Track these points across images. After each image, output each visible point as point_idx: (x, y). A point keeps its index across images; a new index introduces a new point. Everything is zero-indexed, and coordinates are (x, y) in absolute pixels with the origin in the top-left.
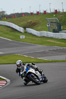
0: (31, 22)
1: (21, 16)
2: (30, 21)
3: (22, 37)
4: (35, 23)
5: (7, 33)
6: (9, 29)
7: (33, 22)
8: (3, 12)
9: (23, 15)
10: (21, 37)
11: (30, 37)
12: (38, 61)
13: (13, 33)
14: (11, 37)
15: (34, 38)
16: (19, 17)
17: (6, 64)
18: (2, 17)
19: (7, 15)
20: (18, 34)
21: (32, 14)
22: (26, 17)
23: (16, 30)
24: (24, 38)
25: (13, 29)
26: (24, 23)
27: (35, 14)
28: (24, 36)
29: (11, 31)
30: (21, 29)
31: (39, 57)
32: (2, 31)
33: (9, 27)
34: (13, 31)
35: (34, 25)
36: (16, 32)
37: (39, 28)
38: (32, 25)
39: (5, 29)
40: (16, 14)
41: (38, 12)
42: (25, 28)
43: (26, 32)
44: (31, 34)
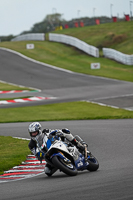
0: (113, 35)
1: (92, 24)
2: (111, 33)
3: (95, 66)
4: (120, 38)
5: (64, 59)
6: (68, 49)
7: (117, 35)
8: (58, 15)
9: (98, 22)
10: (93, 66)
11: (112, 67)
12: (126, 114)
13: (76, 58)
14: (72, 65)
15: (118, 68)
16: (88, 25)
17: (63, 120)
18: (55, 24)
19: (65, 22)
20: (87, 60)
21: (115, 19)
22: (102, 26)
23: (82, 52)
24: (98, 67)
25: (77, 49)
26: (99, 37)
27: (121, 20)
28: (98, 64)
29: (73, 55)
30: (93, 51)
31: (129, 106)
32: (54, 55)
33: (69, 46)
34: (77, 54)
35: (120, 43)
36: (83, 56)
37: (129, 47)
38: (115, 42)
39: (60, 51)
40: (82, 19)
41: (127, 16)
42: (100, 48)
43: (102, 57)
44: (113, 60)
